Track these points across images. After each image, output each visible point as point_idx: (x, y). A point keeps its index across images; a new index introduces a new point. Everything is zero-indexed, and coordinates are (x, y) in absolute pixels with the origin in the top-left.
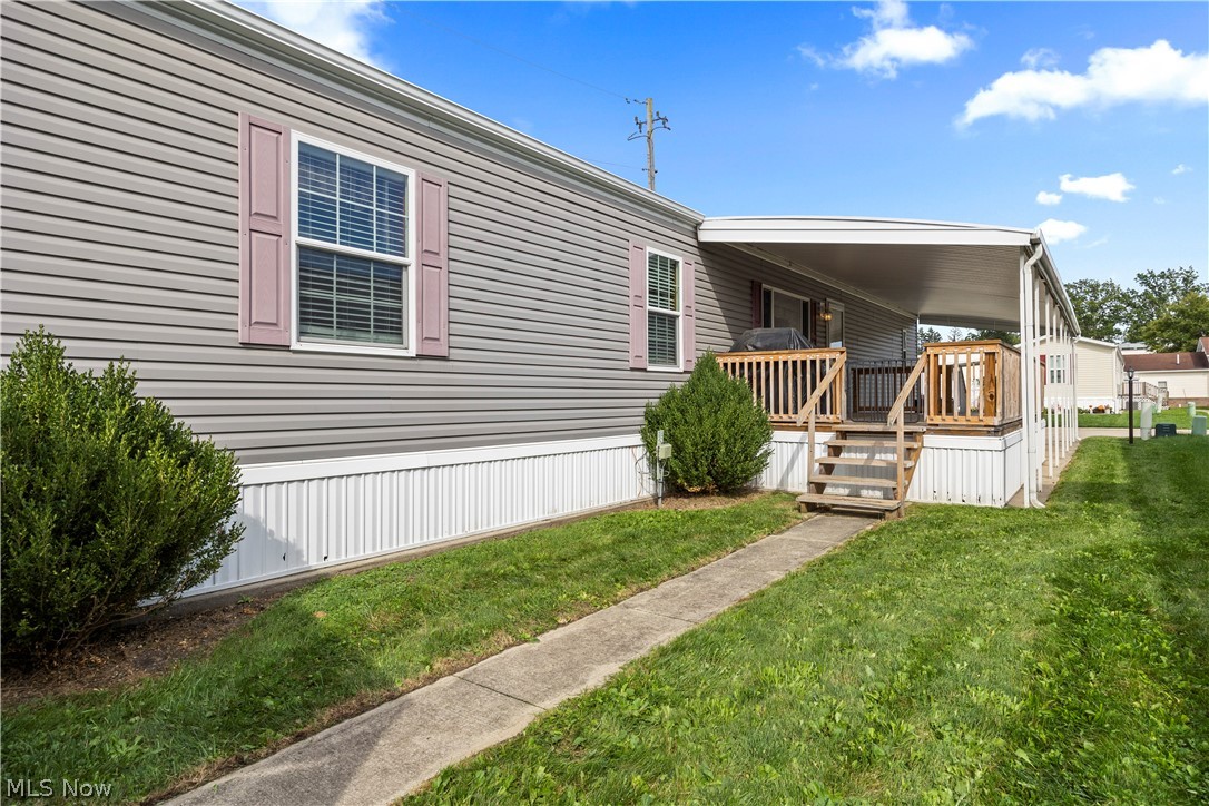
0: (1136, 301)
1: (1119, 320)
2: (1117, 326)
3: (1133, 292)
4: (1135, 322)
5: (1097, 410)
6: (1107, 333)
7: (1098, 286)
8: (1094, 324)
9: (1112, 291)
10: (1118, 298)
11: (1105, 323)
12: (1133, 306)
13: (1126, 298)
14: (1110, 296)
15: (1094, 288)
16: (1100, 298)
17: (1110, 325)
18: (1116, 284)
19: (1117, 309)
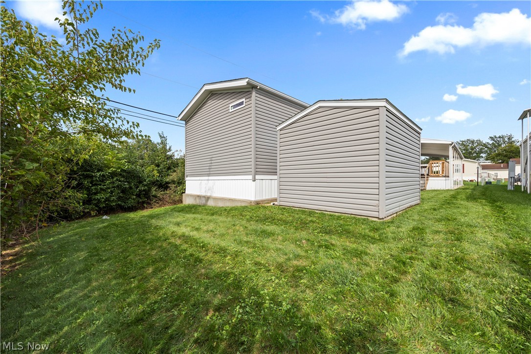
0: (489, 146)
1: (482, 153)
2: (482, 155)
3: (488, 143)
4: (488, 153)
5: (471, 181)
6: (477, 157)
7: (474, 141)
8: (473, 154)
9: (480, 143)
10: (482, 145)
11: (477, 154)
12: (488, 148)
13: (485, 145)
14: (479, 144)
15: (473, 142)
16: (475, 145)
17: (478, 154)
18: (481, 141)
19: (481, 149)
